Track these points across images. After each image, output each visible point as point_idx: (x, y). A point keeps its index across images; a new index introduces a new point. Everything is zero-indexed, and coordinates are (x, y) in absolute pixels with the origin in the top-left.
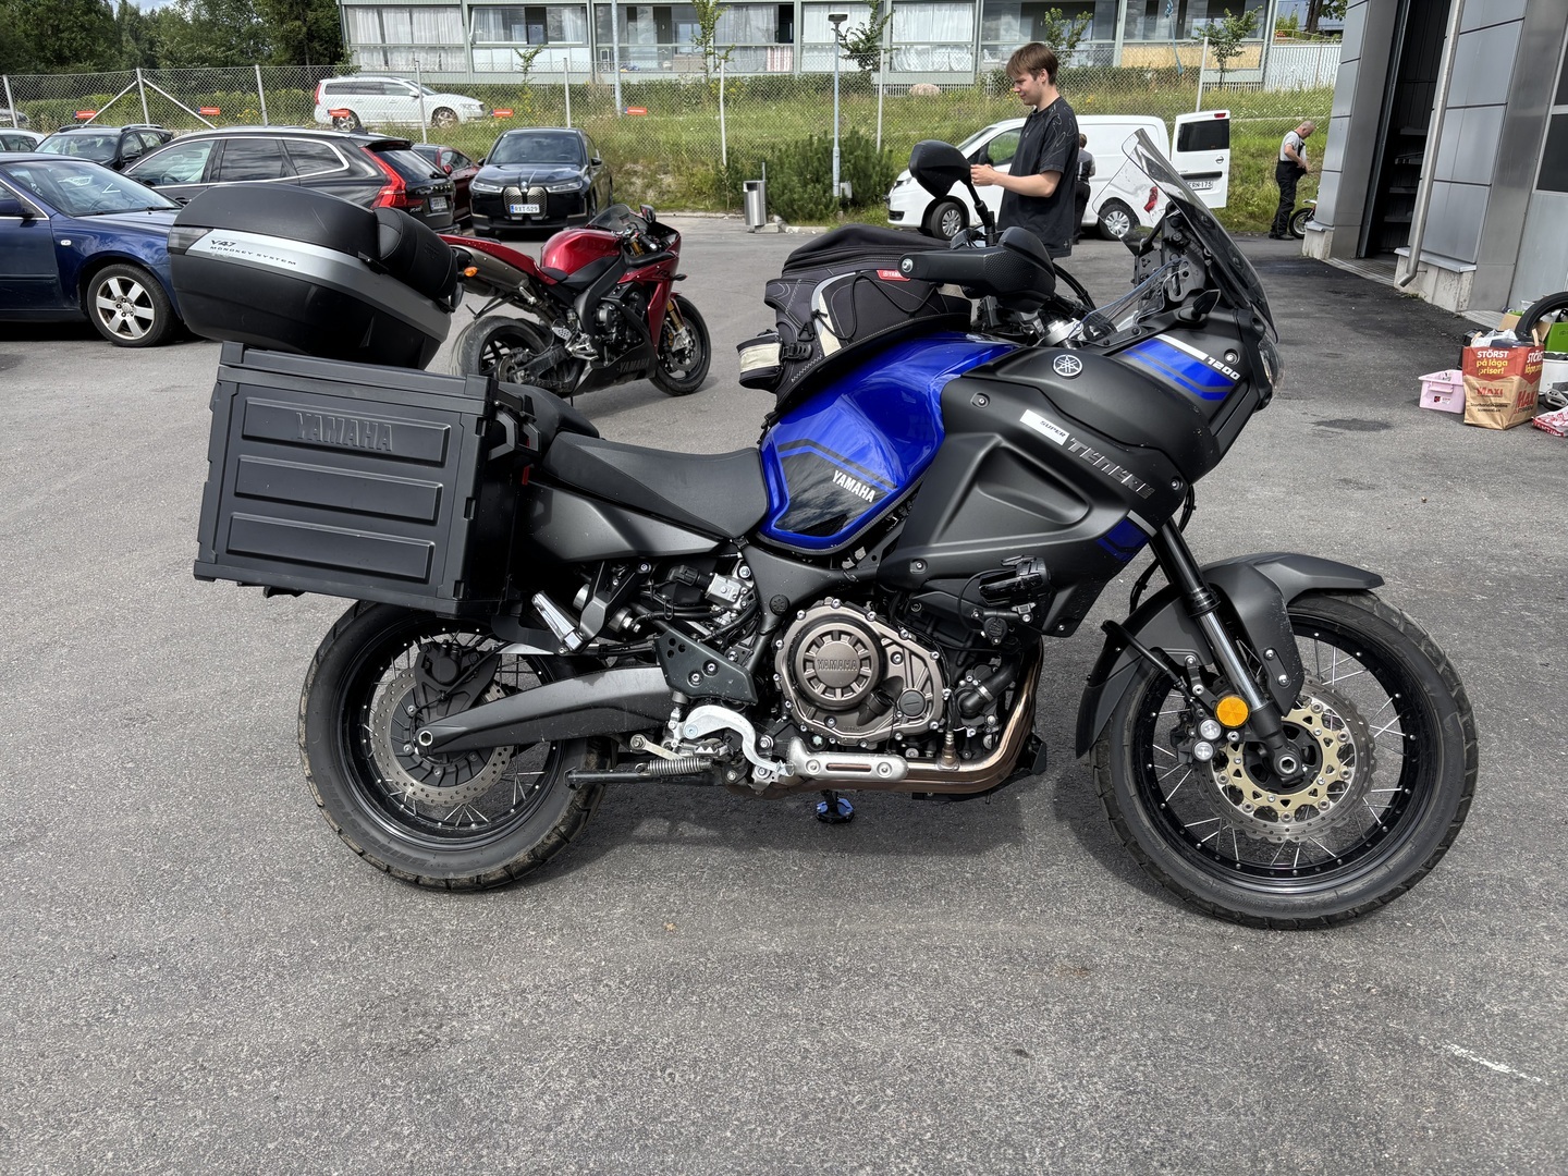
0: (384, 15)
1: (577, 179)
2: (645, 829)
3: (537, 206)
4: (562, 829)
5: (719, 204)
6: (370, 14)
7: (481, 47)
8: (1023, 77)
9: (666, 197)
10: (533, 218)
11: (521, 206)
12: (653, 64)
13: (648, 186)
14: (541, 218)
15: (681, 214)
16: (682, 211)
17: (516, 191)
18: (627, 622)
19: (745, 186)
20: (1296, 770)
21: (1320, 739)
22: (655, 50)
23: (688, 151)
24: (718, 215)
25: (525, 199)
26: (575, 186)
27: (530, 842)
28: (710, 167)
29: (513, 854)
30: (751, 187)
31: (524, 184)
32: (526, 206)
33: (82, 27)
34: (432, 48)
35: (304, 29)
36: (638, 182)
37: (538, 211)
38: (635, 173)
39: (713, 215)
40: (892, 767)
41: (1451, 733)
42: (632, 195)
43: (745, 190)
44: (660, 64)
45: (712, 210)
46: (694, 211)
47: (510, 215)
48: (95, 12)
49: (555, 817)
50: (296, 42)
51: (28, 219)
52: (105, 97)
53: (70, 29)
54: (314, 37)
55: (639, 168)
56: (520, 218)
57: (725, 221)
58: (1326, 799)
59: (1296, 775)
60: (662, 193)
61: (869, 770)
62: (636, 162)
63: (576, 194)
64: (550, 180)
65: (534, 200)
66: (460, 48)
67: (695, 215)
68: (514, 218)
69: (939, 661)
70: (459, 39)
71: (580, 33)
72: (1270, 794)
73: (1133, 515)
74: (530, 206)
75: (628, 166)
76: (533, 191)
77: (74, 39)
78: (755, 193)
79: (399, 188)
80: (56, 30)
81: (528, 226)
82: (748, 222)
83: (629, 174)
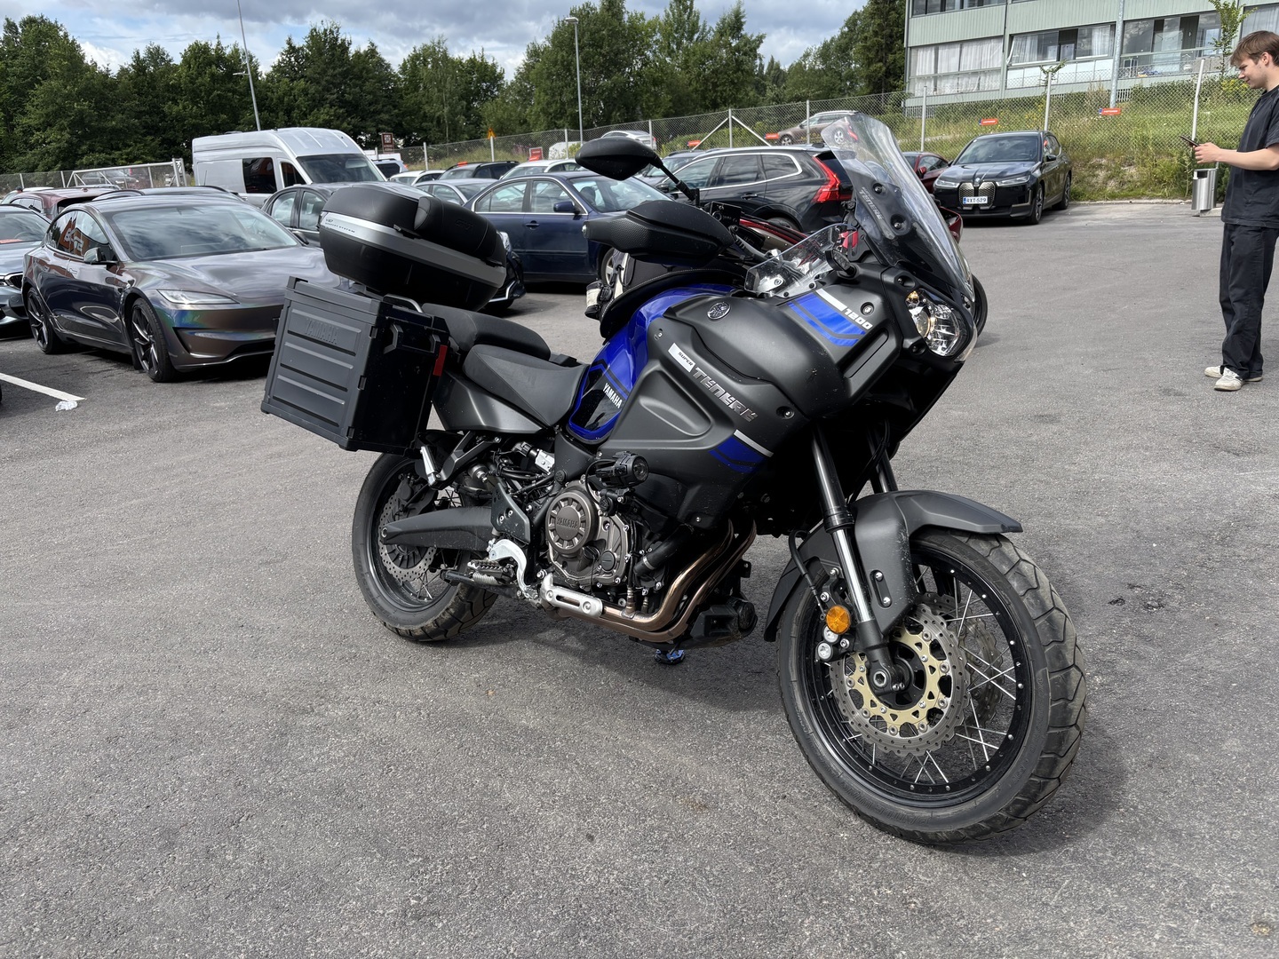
0: (940, 51)
1: (1027, 173)
2: (547, 635)
3: (986, 198)
4: (452, 610)
5: (1178, 191)
6: (929, 52)
7: (1016, 68)
8: (1245, 63)
9: (1125, 187)
10: (981, 208)
11: (973, 198)
12: (1176, 68)
13: (1110, 178)
14: (988, 208)
15: (1137, 201)
16: (1139, 198)
17: (970, 186)
18: (480, 473)
19: (1195, 174)
20: (886, 686)
21: (926, 666)
22: (1179, 55)
23: (1155, 145)
24: (1175, 201)
25: (976, 192)
26: (1024, 180)
27: (435, 615)
28: (1175, 158)
29: (426, 620)
30: (1201, 175)
31: (978, 180)
32: (976, 198)
33: (732, 82)
34: (975, 73)
35: (884, 69)
36: (1102, 174)
37: (986, 202)
38: (1100, 166)
39: (1170, 201)
40: (593, 606)
41: (1041, 687)
42: (1093, 186)
43: (1195, 177)
44: (1181, 67)
45: (1169, 197)
46: (1151, 198)
47: (962, 206)
48: (742, 71)
49: (448, 602)
50: (877, 79)
51: (577, 215)
52: (702, 135)
53: (724, 84)
54: (891, 74)
55: (1104, 161)
56: (970, 208)
57: (1179, 206)
58: (925, 722)
59: (886, 689)
60: (1122, 183)
61: (578, 605)
62: (1102, 156)
63: (1024, 186)
64: (1001, 176)
65: (984, 192)
66: (998, 71)
67: (1152, 201)
68: (965, 208)
69: (629, 532)
70: (998, 63)
71: (1106, 47)
72: (884, 707)
73: (738, 434)
74: (980, 198)
75: (1094, 161)
76: (984, 186)
77: (725, 91)
78: (1204, 181)
79: (834, 186)
80: (715, 85)
81: (977, 215)
82: (1194, 207)
83: (1094, 167)
